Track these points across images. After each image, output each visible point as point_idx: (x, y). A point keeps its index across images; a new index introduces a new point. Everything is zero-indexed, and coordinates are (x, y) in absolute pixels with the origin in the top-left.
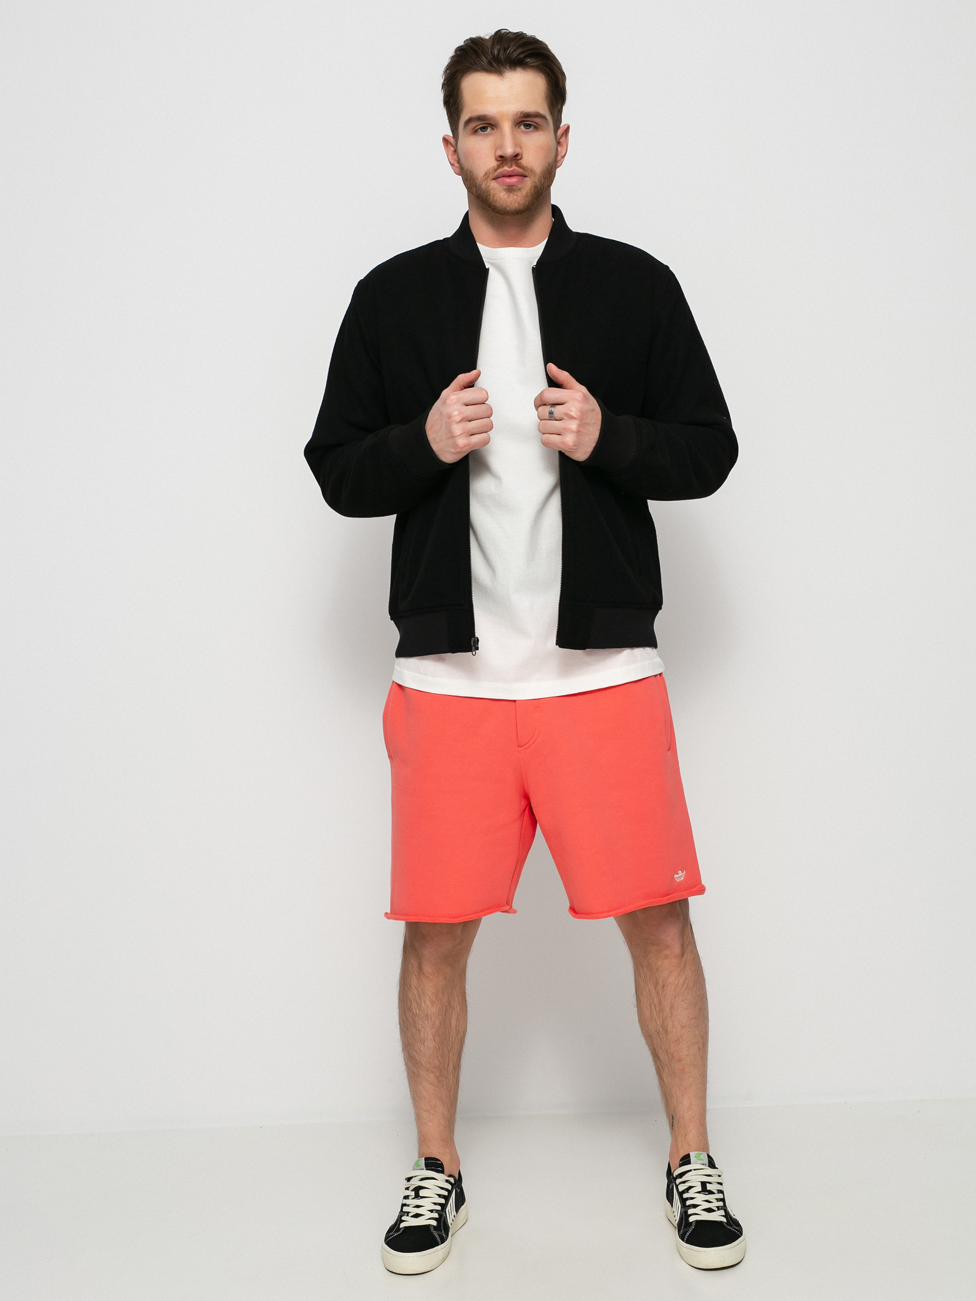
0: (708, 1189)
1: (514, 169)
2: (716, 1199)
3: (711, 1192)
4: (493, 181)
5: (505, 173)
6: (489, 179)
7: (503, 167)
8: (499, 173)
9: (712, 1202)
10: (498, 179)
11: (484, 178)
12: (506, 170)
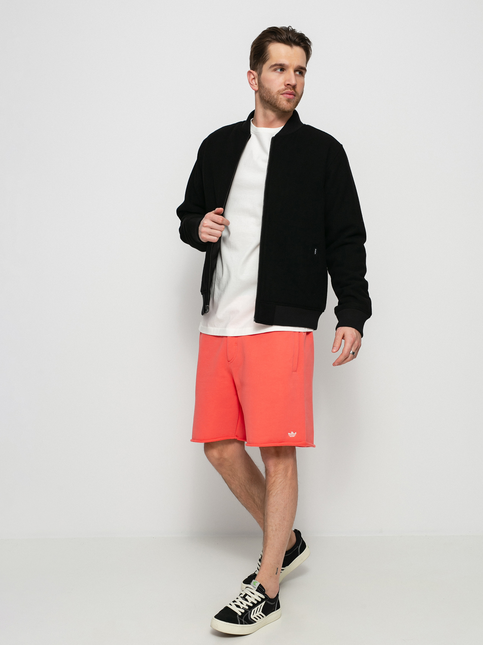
0: (246, 598)
1: (293, 92)
2: (247, 604)
3: (246, 600)
4: (281, 95)
5: (288, 93)
6: (279, 94)
7: (288, 90)
8: (286, 92)
9: (243, 604)
10: (284, 95)
11: (277, 93)
12: (289, 91)
